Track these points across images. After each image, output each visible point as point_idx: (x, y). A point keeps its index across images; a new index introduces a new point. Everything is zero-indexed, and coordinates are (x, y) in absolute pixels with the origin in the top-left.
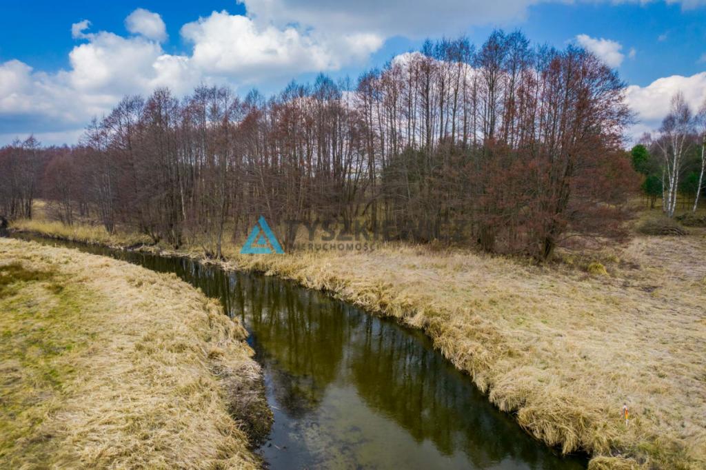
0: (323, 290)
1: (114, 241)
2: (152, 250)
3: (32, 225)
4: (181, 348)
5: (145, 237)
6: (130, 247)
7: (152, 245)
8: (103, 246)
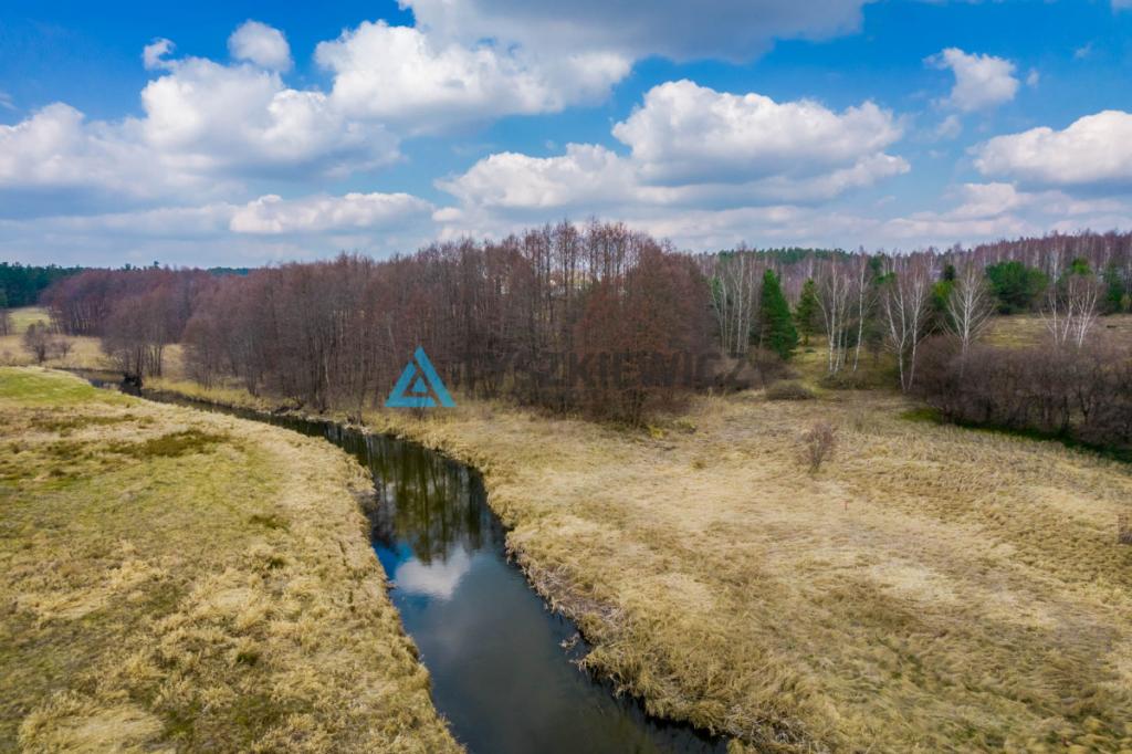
0: (437, 450)
1: (260, 405)
2: (299, 414)
3: (165, 384)
4: (333, 479)
5: (290, 402)
6: (276, 412)
7: (297, 409)
8: (250, 410)
